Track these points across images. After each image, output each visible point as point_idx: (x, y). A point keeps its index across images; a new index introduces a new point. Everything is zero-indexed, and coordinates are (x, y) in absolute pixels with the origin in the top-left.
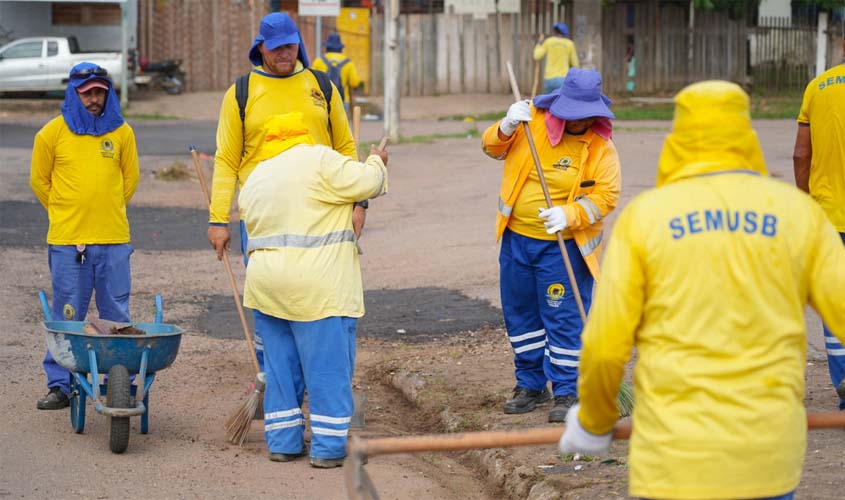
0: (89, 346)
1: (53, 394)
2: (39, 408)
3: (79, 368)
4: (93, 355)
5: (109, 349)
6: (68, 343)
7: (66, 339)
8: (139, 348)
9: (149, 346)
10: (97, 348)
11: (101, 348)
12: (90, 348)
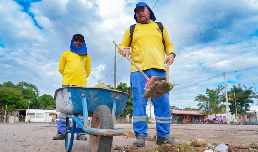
0: (83, 95)
1: (59, 135)
2: (54, 139)
3: (74, 110)
4: (85, 100)
5: (95, 97)
6: (69, 94)
7: (68, 92)
8: (111, 98)
9: (117, 98)
10: (88, 96)
11: (90, 96)
12: (83, 97)
